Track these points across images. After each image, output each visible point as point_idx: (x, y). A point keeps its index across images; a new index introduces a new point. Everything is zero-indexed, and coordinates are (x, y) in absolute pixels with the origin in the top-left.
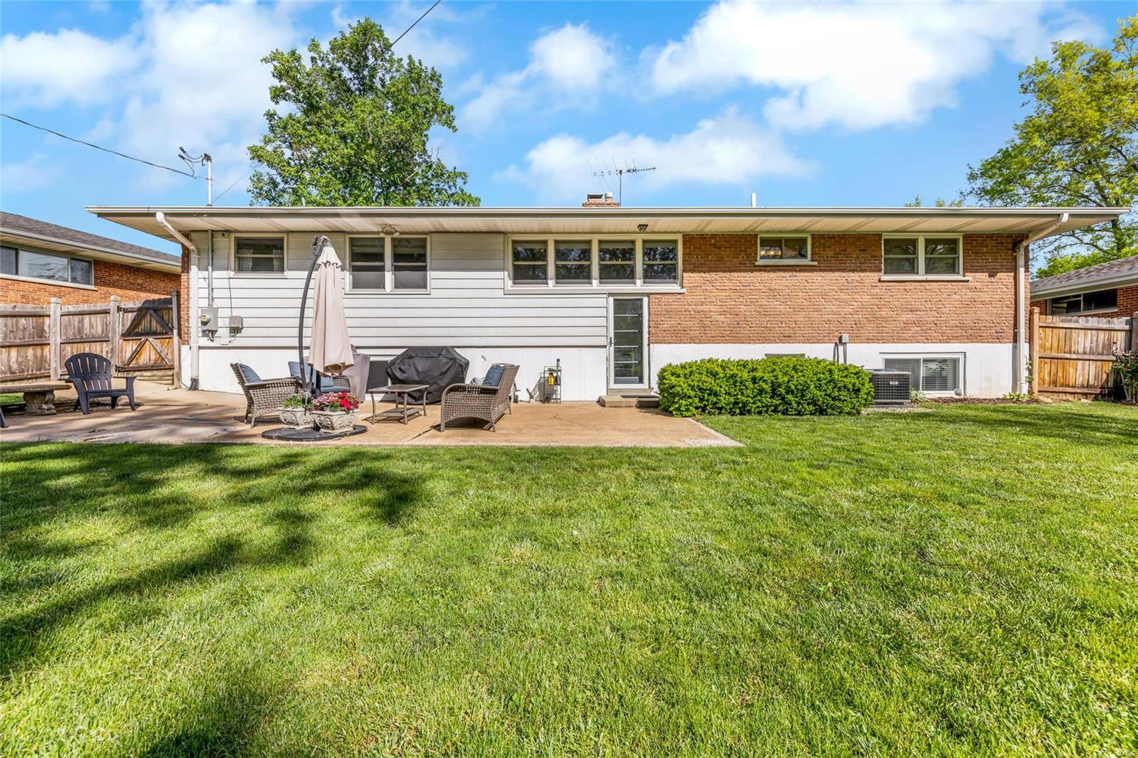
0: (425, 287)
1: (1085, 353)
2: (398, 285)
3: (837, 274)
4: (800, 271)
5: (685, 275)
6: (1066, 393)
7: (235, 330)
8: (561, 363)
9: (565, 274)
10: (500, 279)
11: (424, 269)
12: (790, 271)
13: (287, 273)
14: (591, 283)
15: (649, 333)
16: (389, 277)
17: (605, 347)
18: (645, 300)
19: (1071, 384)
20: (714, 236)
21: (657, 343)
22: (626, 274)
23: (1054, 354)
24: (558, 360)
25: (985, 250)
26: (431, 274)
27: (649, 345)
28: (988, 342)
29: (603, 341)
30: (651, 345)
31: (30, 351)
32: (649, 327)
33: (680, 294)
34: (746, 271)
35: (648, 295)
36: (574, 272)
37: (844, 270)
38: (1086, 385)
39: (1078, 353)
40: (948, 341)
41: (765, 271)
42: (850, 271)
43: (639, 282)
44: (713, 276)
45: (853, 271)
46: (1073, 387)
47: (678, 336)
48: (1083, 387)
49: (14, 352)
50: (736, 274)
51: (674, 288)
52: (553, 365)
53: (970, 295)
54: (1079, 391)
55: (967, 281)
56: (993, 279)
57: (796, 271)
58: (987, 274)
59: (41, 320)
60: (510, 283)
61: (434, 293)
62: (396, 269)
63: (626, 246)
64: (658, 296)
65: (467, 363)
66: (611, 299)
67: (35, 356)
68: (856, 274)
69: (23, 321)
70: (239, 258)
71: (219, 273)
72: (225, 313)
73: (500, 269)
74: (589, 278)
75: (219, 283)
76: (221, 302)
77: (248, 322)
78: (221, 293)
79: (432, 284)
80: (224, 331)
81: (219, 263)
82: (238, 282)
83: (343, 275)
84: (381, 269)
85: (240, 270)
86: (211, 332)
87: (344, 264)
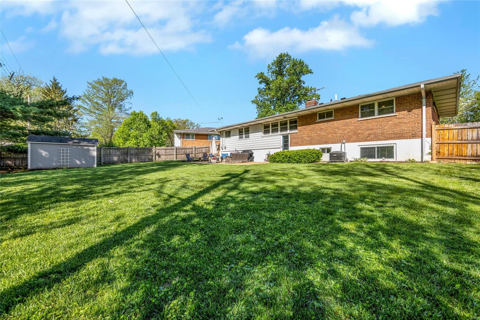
0: (249, 137)
1: (472, 140)
2: (246, 137)
3: (342, 121)
4: (330, 122)
5: (299, 127)
6: (460, 159)
7: (225, 148)
8: (270, 153)
9: (273, 131)
10: (261, 134)
11: (249, 133)
12: (327, 122)
13: (232, 137)
15: (290, 144)
16: (244, 136)
17: (280, 148)
19: (463, 155)
20: (305, 116)
21: (292, 145)
22: (286, 129)
23: (450, 142)
25: (405, 102)
26: (250, 134)
28: (408, 139)
30: (290, 146)
32: (290, 142)
33: (297, 133)
34: (313, 124)
35: (290, 134)
36: (275, 130)
37: (344, 119)
38: (475, 155)
39: (467, 140)
40: (387, 139)
41: (319, 123)
42: (346, 119)
43: (288, 131)
44: (305, 127)
45: (347, 119)
46: (465, 156)
47: (297, 144)
48: (472, 156)
50: (311, 125)
51: (296, 131)
52: (268, 153)
53: (398, 121)
54: (470, 158)
55: (397, 115)
56: (409, 113)
57: (328, 122)
58: (407, 111)
60: (263, 134)
61: (250, 138)
62: (245, 134)
63: (286, 122)
64: (292, 134)
65: (253, 153)
66: (282, 136)
68: (349, 120)
71: (224, 138)
72: (224, 145)
73: (261, 132)
74: (278, 131)
75: (224, 140)
76: (224, 144)
77: (227, 147)
78: (224, 142)
79: (250, 136)
80: (224, 149)
81: (224, 136)
82: (225, 140)
83: (238, 136)
84: (243, 134)
85: (226, 137)
86: (223, 149)
87: (238, 134)
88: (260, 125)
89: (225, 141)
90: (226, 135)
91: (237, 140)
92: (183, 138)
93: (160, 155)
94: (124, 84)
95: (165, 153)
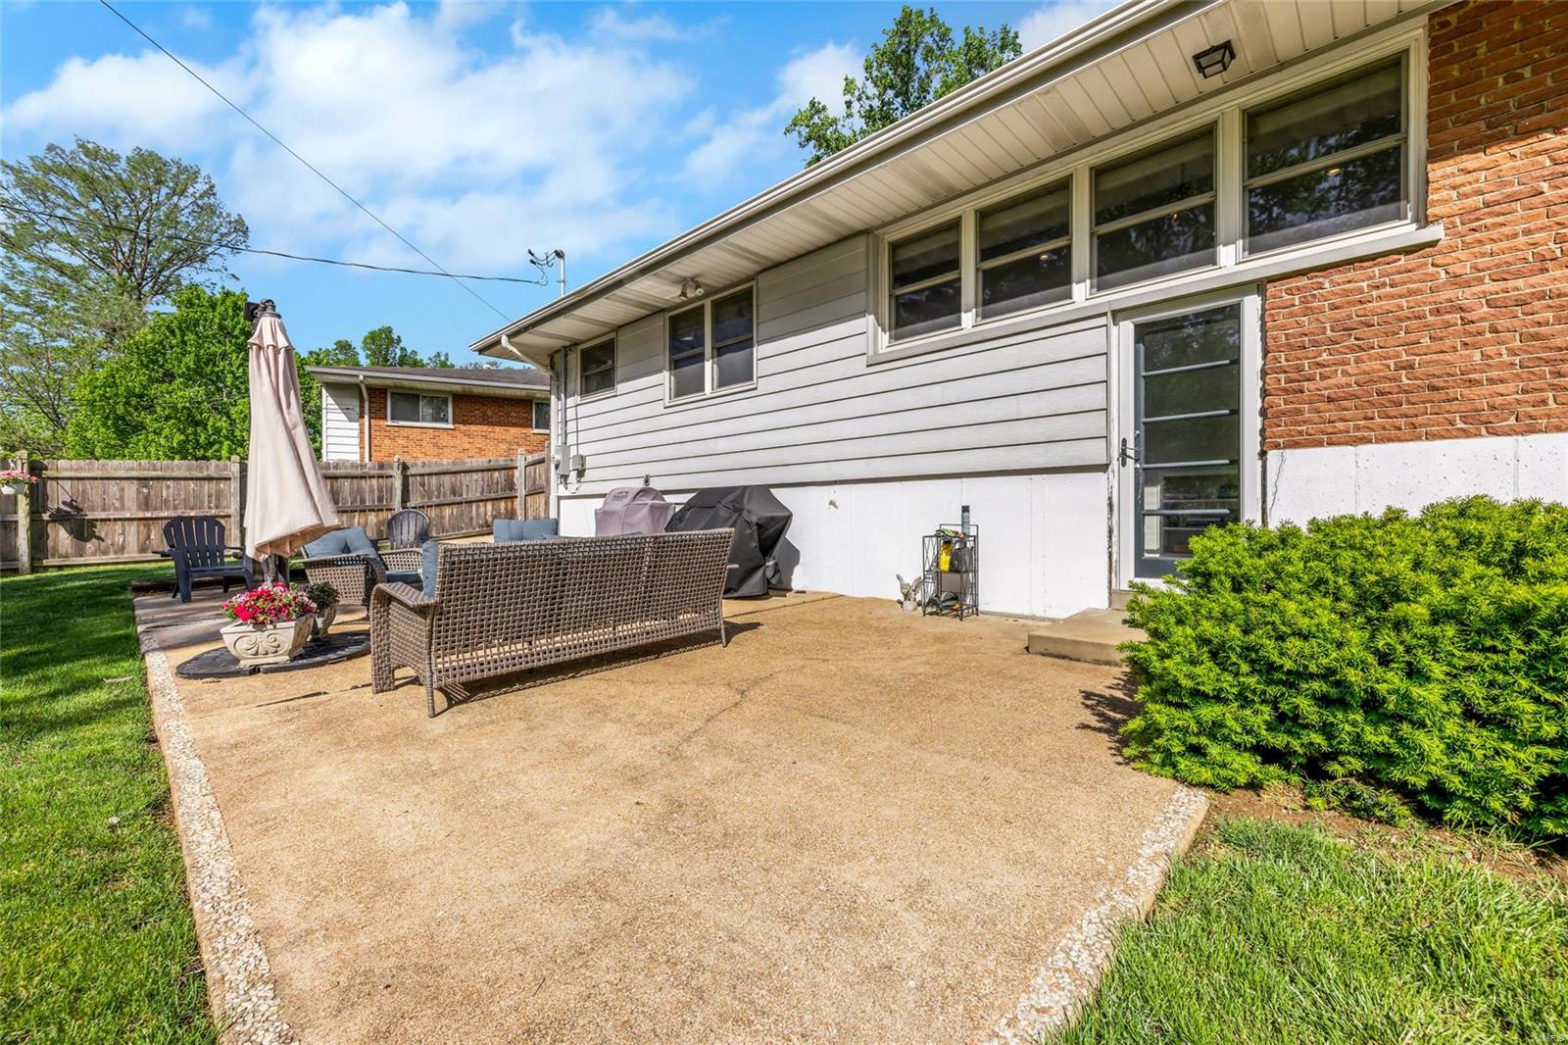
0: (750, 377)
2: (723, 381)
5: (1438, 171)
7: (581, 474)
8: (973, 518)
9: (998, 290)
10: (862, 335)
11: (749, 344)
13: (621, 388)
14: (1069, 296)
15: (1263, 413)
16: (710, 368)
17: (1103, 468)
18: (1251, 305)
21: (1297, 445)
22: (1183, 241)
24: (965, 509)
27: (1263, 454)
29: (1094, 452)
30: (1272, 455)
31: (502, 504)
32: (1264, 393)
33: (1408, 251)
43: (1228, 255)
49: (489, 506)
51: (1400, 232)
52: (952, 523)
59: (510, 472)
60: (884, 338)
61: (764, 386)
62: (721, 351)
64: (1304, 281)
65: (788, 518)
66: (1127, 328)
67: (506, 509)
69: (496, 474)
70: (586, 377)
71: (571, 401)
72: (573, 452)
73: (860, 314)
74: (1067, 280)
75: (571, 414)
76: (572, 439)
77: (589, 462)
78: (571, 427)
79: (759, 368)
80: (573, 475)
81: (571, 387)
82: (582, 411)
83: (665, 378)
84: (700, 358)
85: (586, 391)
86: (565, 477)
87: (665, 358)
88: (860, 245)
89: (583, 424)
90: (586, 378)
91: (658, 408)
92: (378, 413)
93: (92, 523)
94: (201, 187)
95: (146, 504)
